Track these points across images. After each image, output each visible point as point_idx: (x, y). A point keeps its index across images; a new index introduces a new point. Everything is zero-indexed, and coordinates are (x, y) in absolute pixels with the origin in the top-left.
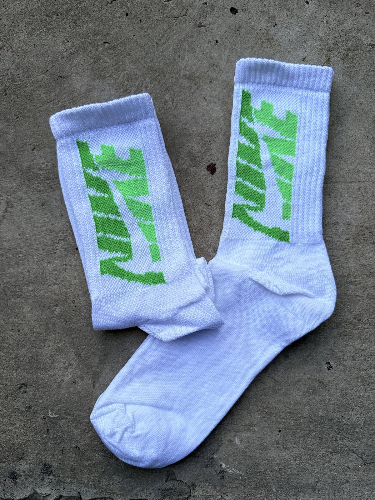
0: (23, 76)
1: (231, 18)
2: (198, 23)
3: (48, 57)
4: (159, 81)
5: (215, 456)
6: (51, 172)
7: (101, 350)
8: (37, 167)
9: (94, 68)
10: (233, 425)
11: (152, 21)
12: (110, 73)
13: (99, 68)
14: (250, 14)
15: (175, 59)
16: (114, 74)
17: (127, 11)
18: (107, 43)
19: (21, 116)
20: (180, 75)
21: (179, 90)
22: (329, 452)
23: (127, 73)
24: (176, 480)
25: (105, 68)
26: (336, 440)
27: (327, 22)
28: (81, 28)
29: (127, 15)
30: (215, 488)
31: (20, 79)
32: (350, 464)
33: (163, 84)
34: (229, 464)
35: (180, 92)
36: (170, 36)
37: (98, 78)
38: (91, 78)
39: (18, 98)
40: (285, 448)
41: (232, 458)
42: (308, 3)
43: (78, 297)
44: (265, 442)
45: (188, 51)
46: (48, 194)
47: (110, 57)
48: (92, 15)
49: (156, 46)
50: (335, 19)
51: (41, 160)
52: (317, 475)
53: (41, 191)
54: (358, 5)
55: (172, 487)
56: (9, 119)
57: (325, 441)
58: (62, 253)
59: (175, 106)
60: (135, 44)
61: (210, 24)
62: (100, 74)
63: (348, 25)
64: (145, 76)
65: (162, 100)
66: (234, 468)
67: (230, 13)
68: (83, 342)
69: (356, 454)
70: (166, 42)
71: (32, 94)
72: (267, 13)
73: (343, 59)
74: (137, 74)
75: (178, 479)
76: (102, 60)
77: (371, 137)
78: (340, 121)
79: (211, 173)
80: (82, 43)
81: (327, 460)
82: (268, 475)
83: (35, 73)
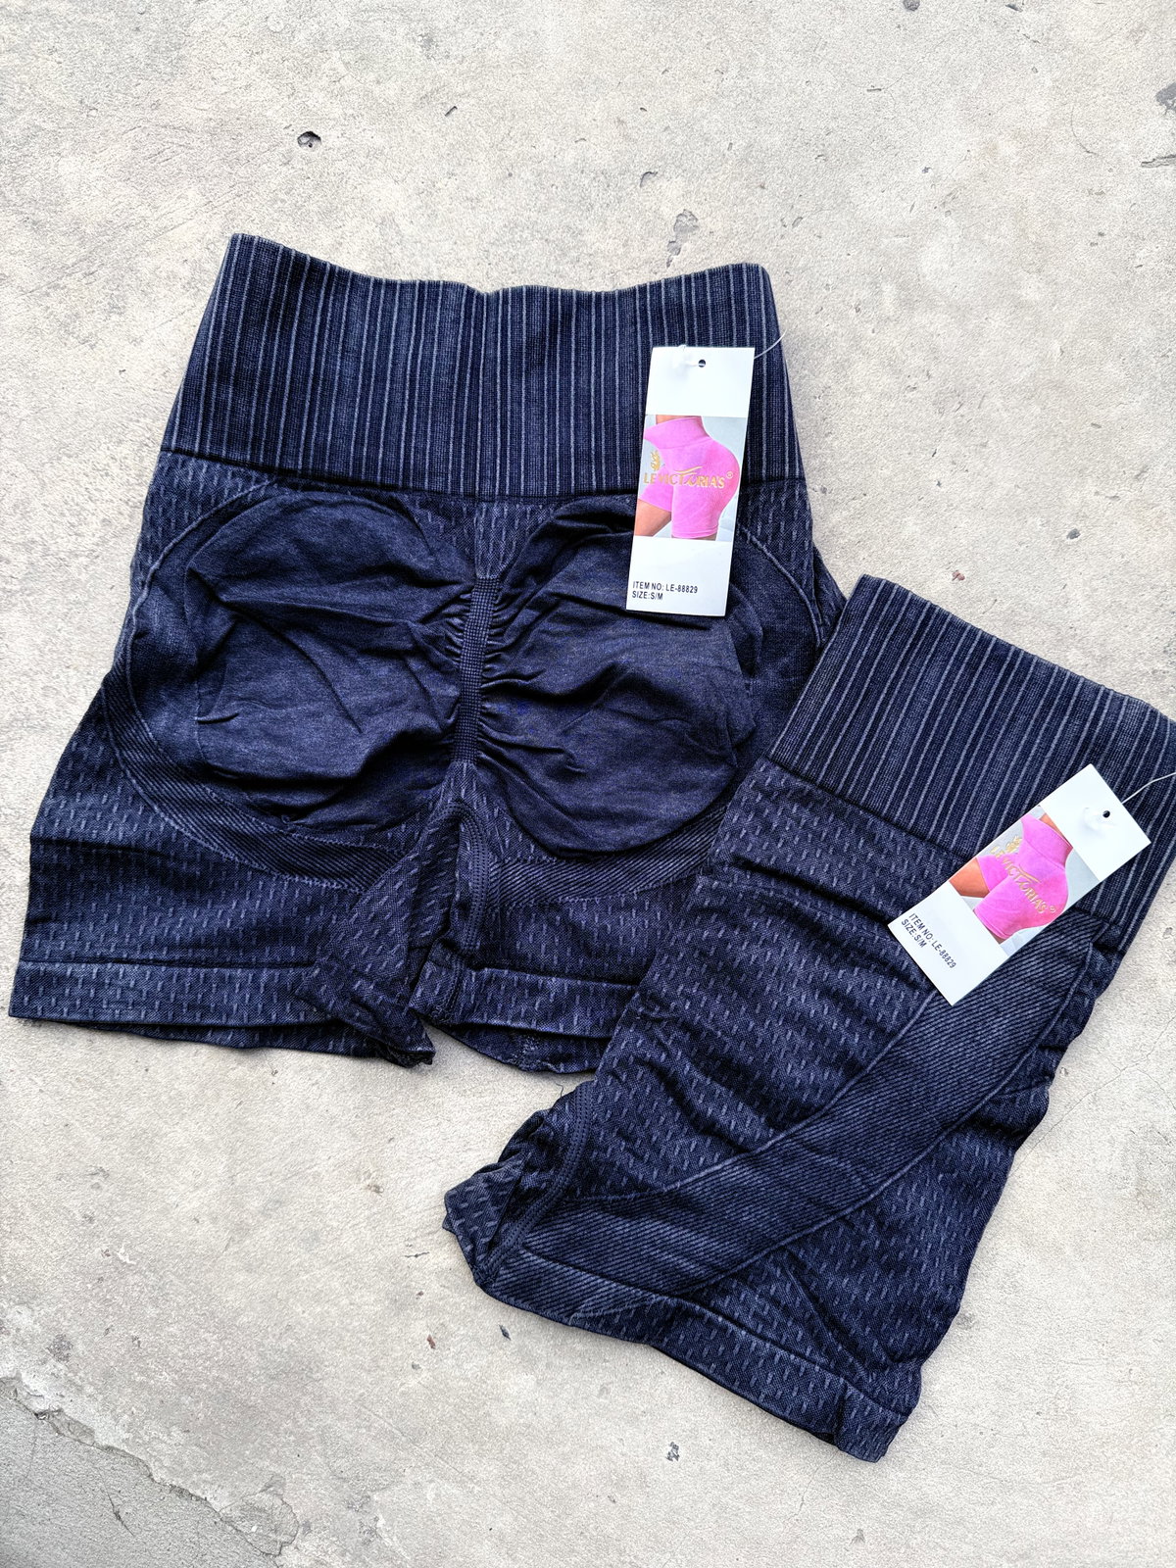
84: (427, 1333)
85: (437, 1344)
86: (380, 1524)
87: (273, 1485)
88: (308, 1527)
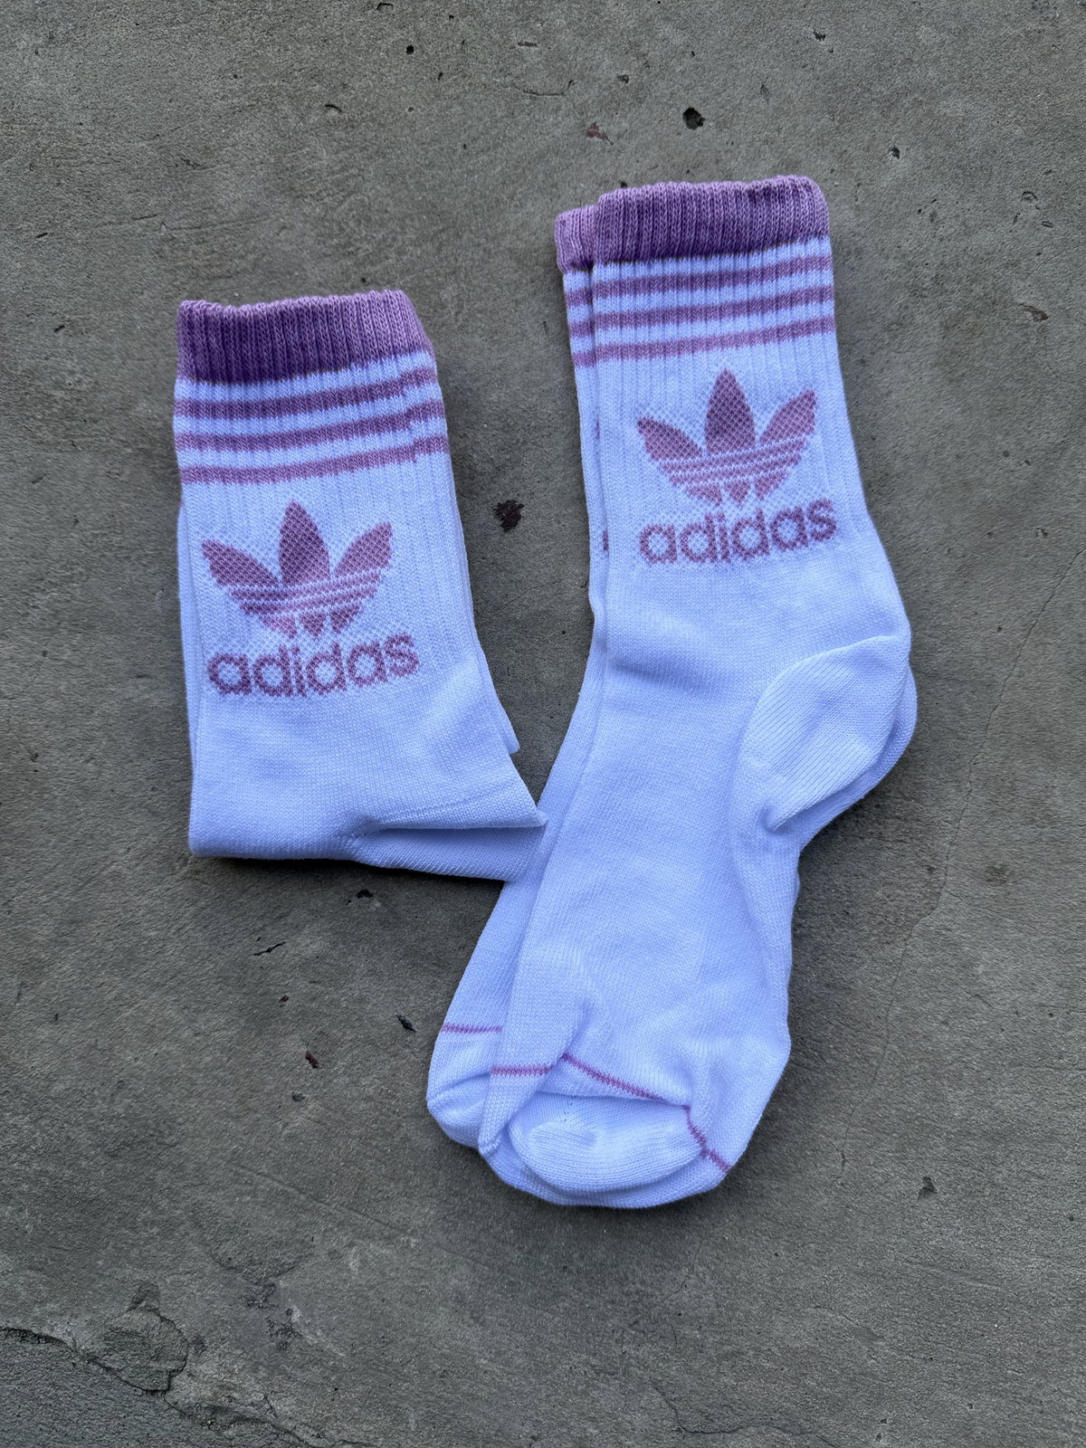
0: (91, 132)
1: (679, 134)
2: (589, 124)
3: (170, 101)
4: (441, 245)
5: (282, 1284)
6: (84, 400)
7: (67, 905)
8: (54, 379)
9: (281, 163)
10: (354, 1214)
11: (470, 84)
12: (318, 189)
13: (293, 167)
14: (734, 139)
15: (497, 201)
16: (329, 195)
17: (413, 41)
18: (337, 108)
19: (52, 234)
20: (499, 245)
21: (484, 285)
22: (593, 1366)
23: (362, 201)
24: (158, 1315)
25: (310, 171)
26: (620, 1342)
27: (933, 215)
28: (279, 50)
29: (410, 49)
30: (255, 1371)
31: (81, 137)
32: (639, 1419)
33: (446, 257)
34: (312, 1316)
35: (485, 291)
36: (505, 136)
37: (283, 192)
38: (266, 189)
39: (59, 184)
40: (476, 1320)
41: (324, 1304)
42: (896, 152)
43: (49, 747)
44: (427, 1287)
45: (540, 190)
46: (58, 454)
47: (332, 146)
48: (319, 27)
49: (459, 152)
50: (958, 216)
51: (69, 362)
52: (540, 1419)
53: (42, 443)
54: (1030, 195)
55: (139, 1331)
56: (20, 231)
57: (590, 1335)
58: (44, 619)
59: (460, 324)
60: (407, 131)
61: (619, 136)
62: (292, 183)
63: (984, 239)
64: (407, 221)
65: (432, 296)
66: (323, 1331)
67: (682, 122)
68: (27, 872)
69: (663, 1394)
70: (489, 149)
71: (100, 185)
72: (780, 150)
73: (947, 328)
74: (387, 212)
75: (162, 1314)
76: (308, 149)
77: (960, 553)
78: (886, 488)
79: (502, 526)
80: (271, 89)
81: (580, 1388)
82: (407, 1378)
83: (124, 132)
84: (304, 1050)
85: (320, 1060)
86: (296, 1317)
87: (144, 1298)
88: (199, 1343)
